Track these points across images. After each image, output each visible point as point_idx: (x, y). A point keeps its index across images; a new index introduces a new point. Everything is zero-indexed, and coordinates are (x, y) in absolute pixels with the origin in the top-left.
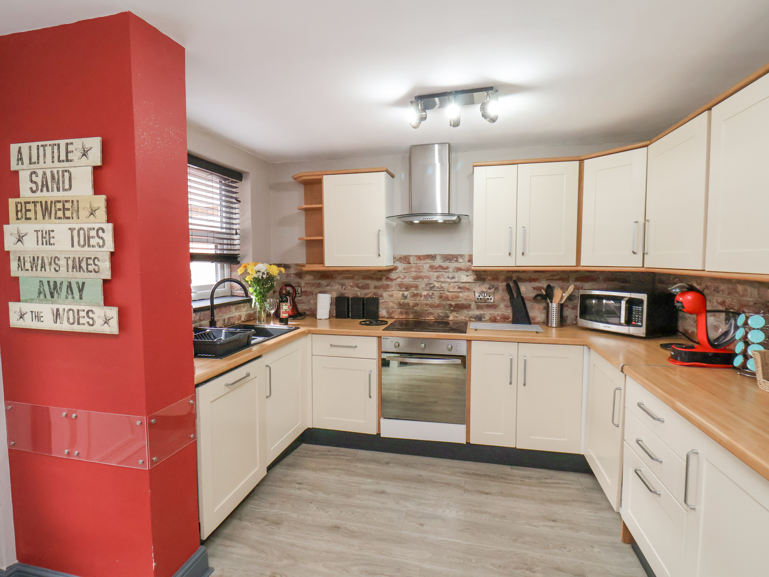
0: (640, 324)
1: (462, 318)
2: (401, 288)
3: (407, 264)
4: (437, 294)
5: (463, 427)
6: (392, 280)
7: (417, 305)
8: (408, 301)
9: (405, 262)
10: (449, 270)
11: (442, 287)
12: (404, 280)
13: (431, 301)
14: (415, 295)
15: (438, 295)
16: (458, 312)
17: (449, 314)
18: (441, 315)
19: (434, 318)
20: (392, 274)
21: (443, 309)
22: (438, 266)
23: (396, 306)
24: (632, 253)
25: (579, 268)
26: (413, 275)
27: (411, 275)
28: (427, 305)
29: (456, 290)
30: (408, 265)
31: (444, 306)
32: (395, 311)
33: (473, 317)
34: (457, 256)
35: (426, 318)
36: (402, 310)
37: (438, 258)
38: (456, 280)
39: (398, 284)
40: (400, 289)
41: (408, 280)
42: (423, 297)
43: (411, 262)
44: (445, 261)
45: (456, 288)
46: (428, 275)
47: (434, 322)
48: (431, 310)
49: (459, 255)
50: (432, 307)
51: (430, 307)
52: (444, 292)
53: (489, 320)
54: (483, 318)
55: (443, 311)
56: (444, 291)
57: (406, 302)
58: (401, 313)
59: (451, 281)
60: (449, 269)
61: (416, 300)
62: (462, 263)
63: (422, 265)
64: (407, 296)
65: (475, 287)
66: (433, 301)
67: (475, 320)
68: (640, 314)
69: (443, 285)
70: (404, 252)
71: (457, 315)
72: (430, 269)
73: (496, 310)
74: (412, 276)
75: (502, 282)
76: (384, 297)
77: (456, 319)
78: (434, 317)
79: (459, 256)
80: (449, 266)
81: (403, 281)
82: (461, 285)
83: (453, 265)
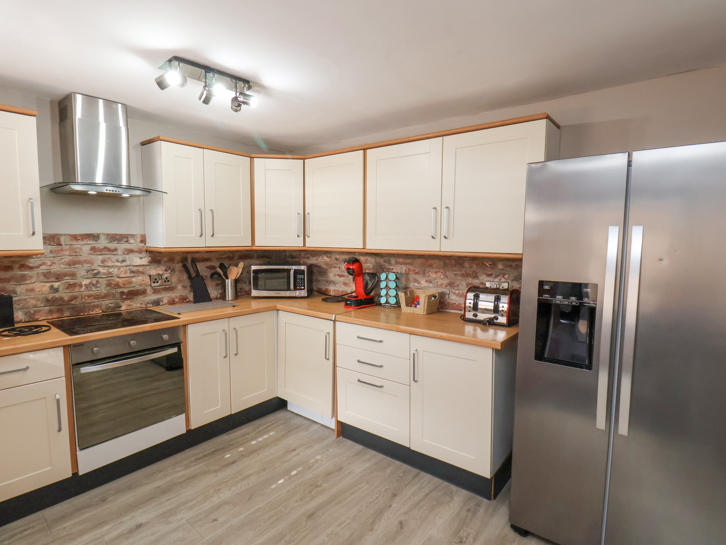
0: (303, 288)
1: (137, 305)
2: (48, 278)
3: (56, 245)
4: (103, 282)
5: (181, 418)
6: (31, 268)
7: (76, 299)
8: (60, 295)
9: (52, 243)
10: (118, 252)
11: (110, 273)
12: (52, 267)
13: (95, 291)
14: (70, 286)
15: (105, 282)
16: (131, 300)
17: (121, 303)
18: (110, 306)
19: (101, 311)
20: (30, 260)
21: (112, 299)
22: (103, 247)
23: (41, 303)
24: (296, 236)
25: (254, 248)
26: (67, 260)
27: (63, 261)
28: (89, 296)
29: (128, 274)
30: (56, 247)
31: (114, 295)
32: (39, 311)
33: (150, 303)
34: (127, 236)
35: (90, 312)
36: (52, 307)
37: (102, 238)
38: (128, 263)
39: (43, 273)
40: (46, 280)
41: (57, 268)
42: (84, 288)
43: (62, 243)
44: (111, 241)
45: (128, 273)
46: (89, 259)
47: (101, 316)
48: (97, 302)
49: (130, 235)
50: (98, 298)
51: (95, 298)
52: (112, 278)
53: (168, 303)
54: (160, 302)
55: (113, 301)
56: (112, 277)
57: (58, 296)
58: (51, 312)
59: (121, 265)
60: (117, 251)
61: (73, 291)
62: (134, 244)
63: (79, 246)
64: (58, 289)
65: (150, 270)
66: (98, 291)
67: (152, 306)
68: (303, 280)
69: (111, 270)
70: (52, 231)
71: (131, 303)
72: (92, 252)
73: (174, 292)
74: (65, 262)
75: (178, 263)
76: (18, 293)
77: (129, 308)
78: (101, 310)
79: (129, 236)
80: (117, 248)
81: (50, 268)
82: (134, 269)
83: (122, 246)
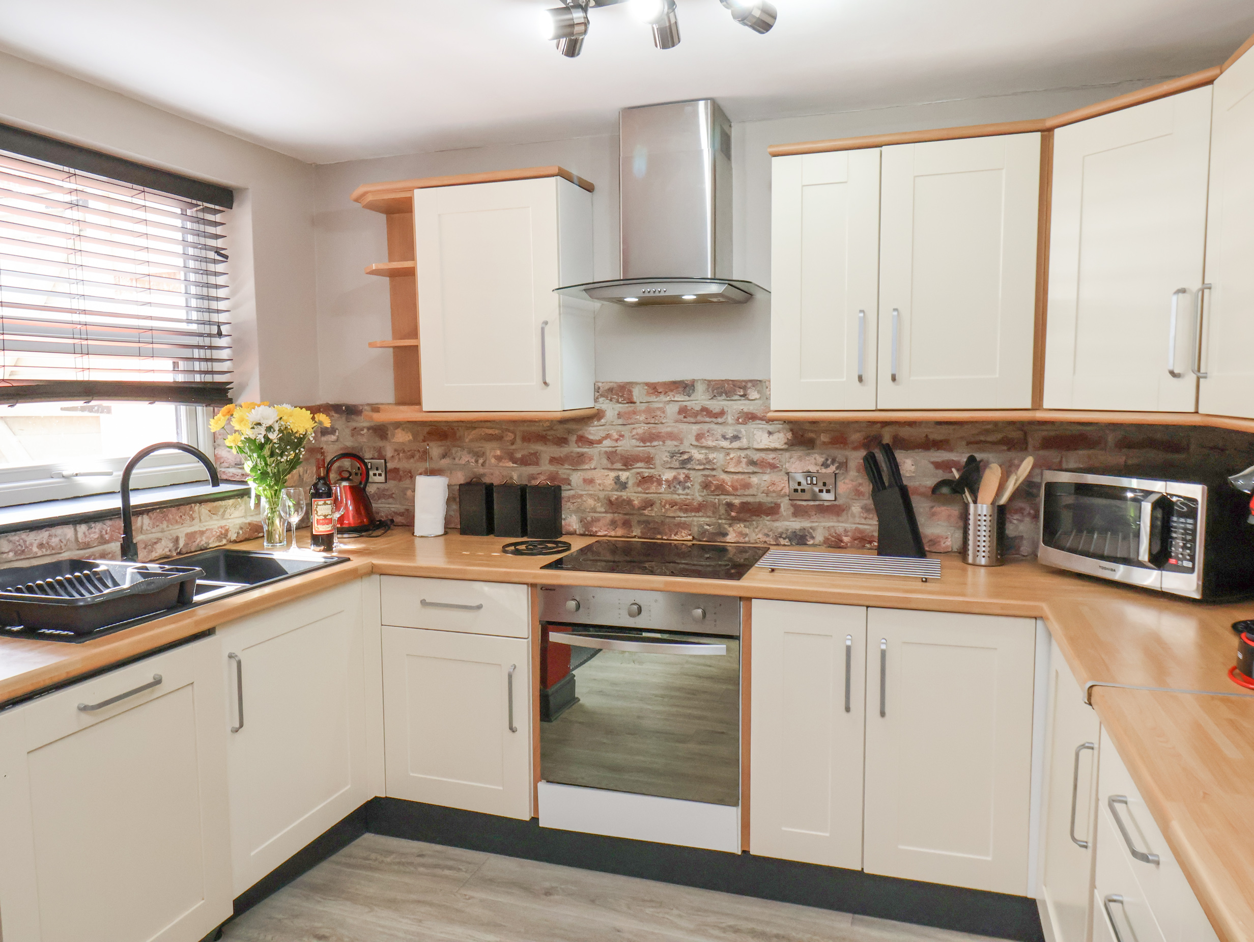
0: (1190, 565)
1: (758, 537)
2: (613, 463)
3: (628, 403)
4: (697, 478)
5: (732, 814)
6: (591, 443)
7: (652, 505)
8: (629, 494)
9: (620, 400)
10: (727, 418)
11: (709, 461)
12: (619, 443)
13: (683, 495)
14: (645, 481)
15: (701, 479)
16: (747, 524)
17: (726, 526)
18: (707, 530)
19: (690, 538)
20: (591, 428)
21: (711, 515)
22: (700, 408)
23: (602, 506)
24: (1170, 376)
25: (1039, 415)
26: (640, 431)
27: (634, 432)
28: (673, 504)
29: (743, 467)
30: (627, 407)
31: (715, 508)
32: (597, 520)
33: (784, 536)
34: (744, 384)
35: (673, 535)
36: (616, 515)
37: (700, 388)
38: (744, 442)
39: (606, 452)
40: (609, 466)
41: (628, 445)
42: (664, 486)
43: (635, 399)
44: (715, 396)
45: (743, 465)
46: (676, 430)
47: (690, 547)
48: (683, 517)
49: (751, 381)
50: (686, 511)
51: (681, 509)
52: (714, 473)
53: (825, 542)
54: (808, 538)
55: (713, 520)
56: (713, 469)
57: (625, 497)
58: (613, 523)
59: (730, 447)
60: (725, 417)
61: (647, 491)
62: (757, 402)
63: (661, 405)
64: (626, 483)
65: (789, 462)
66: (687, 494)
67: (789, 544)
68: (1189, 537)
69: (711, 456)
70: (621, 377)
71: (747, 531)
72: (681, 417)
73: (840, 519)
74: (637, 434)
75: (855, 449)
76: (573, 483)
77: (742, 540)
78: (690, 535)
79: (749, 385)
80: (726, 409)
81: (617, 445)
82: (756, 456)
83: (735, 406)
